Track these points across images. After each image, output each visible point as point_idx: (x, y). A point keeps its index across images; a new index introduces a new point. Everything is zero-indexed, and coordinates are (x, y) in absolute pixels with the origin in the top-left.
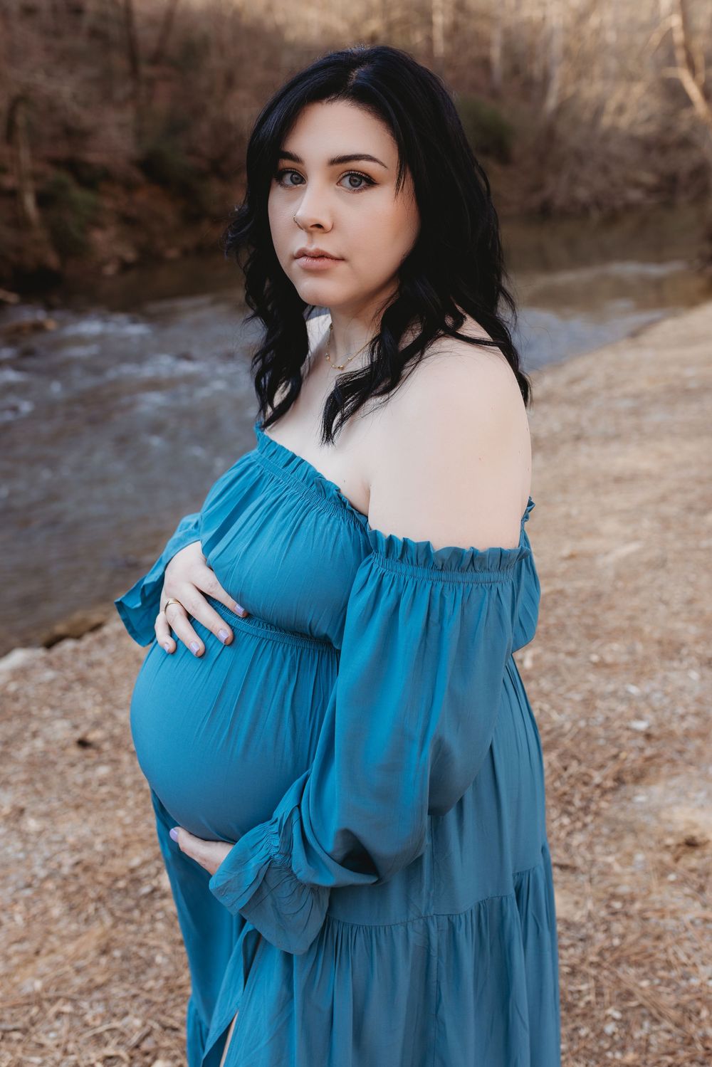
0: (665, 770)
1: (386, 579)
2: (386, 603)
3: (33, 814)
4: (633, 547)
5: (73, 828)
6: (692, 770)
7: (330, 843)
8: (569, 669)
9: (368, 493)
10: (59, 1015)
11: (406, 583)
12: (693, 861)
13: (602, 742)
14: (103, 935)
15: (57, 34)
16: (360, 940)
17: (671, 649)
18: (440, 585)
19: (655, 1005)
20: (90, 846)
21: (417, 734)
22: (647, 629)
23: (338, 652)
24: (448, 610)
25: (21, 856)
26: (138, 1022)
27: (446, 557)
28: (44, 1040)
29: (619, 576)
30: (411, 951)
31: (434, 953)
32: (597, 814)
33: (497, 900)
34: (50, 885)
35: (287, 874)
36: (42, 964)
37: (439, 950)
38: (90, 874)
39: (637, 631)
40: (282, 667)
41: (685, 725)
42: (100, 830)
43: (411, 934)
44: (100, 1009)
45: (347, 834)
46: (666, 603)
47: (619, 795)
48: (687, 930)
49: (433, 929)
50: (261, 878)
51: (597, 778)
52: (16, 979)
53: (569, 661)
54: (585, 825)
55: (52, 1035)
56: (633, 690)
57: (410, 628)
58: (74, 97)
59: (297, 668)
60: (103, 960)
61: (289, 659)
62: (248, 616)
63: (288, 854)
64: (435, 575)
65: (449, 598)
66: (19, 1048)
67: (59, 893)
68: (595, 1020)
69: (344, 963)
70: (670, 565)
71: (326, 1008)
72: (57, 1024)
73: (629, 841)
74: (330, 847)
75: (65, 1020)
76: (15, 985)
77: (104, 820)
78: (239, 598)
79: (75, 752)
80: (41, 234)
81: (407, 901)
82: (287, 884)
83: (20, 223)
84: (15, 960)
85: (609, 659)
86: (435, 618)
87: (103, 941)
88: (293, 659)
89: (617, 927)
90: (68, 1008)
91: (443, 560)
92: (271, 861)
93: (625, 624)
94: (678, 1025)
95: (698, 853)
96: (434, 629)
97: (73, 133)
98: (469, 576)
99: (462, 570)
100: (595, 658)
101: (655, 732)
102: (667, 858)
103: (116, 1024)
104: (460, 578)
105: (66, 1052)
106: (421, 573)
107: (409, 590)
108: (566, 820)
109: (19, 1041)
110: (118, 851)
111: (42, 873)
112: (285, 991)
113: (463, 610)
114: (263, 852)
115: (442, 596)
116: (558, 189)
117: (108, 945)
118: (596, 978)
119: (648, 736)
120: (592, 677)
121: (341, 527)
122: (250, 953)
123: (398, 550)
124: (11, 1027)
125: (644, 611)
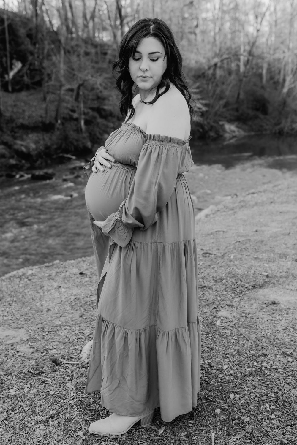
0: (271, 285)
1: (149, 145)
2: (149, 150)
3: (63, 287)
4: (280, 229)
5: (76, 291)
6: (280, 286)
7: (131, 211)
8: (246, 259)
9: (146, 126)
10: (65, 329)
11: (154, 145)
12: (273, 307)
13: (251, 277)
14: (81, 313)
15: (97, 62)
16: (139, 245)
17: (284, 256)
18: (162, 145)
19: (249, 337)
20: (80, 295)
21: (154, 182)
22: (276, 251)
23: (137, 167)
24: (163, 151)
25: (59, 296)
26: (88, 332)
27: (164, 138)
28: (60, 334)
29: (271, 237)
30: (152, 251)
31: (159, 253)
32: (244, 294)
33: (178, 243)
34: (67, 303)
35: (121, 224)
36: (62, 319)
37: (160, 253)
38: (79, 301)
39: (273, 251)
40: (123, 173)
41: (281, 274)
42: (83, 291)
43: (153, 247)
44: (78, 328)
45: (136, 209)
46: (286, 244)
47: (253, 291)
48: (265, 322)
49: (159, 246)
50: (115, 224)
51: (247, 285)
52: (54, 321)
53: (247, 257)
54: (240, 297)
55: (63, 333)
56: (266, 265)
57: (154, 156)
58: (101, 85)
59: (127, 173)
60: (80, 319)
61: (125, 171)
62: (116, 162)
63: (121, 217)
64: (161, 143)
65: (164, 149)
66: (53, 335)
67: (69, 305)
68: (228, 339)
69: (134, 252)
70: (290, 234)
71: (129, 264)
72: (65, 331)
73: (253, 301)
74: (131, 212)
75: (67, 331)
76: (53, 323)
77: (85, 289)
78: (113, 156)
79: (78, 276)
80: (85, 135)
81: (152, 237)
82: (121, 227)
83: (79, 130)
84: (54, 318)
85: (260, 257)
86: (160, 153)
87: (81, 315)
88: (126, 171)
89: (242, 320)
90: (68, 328)
91: (163, 139)
92: (117, 220)
93: (269, 249)
94: (255, 342)
95: (275, 305)
96: (160, 156)
97: (100, 99)
98: (169, 144)
99: (168, 142)
100: (255, 257)
101: (270, 275)
102: (264, 306)
103: (82, 332)
104: (167, 144)
105: (66, 337)
106: (158, 143)
107: (155, 147)
108: (233, 295)
109: (53, 333)
110: (89, 296)
111: (64, 300)
112: (119, 259)
113: (167, 152)
114: (116, 218)
115: (162, 148)
116: (286, 125)
117: (82, 315)
118: (232, 330)
119: (267, 276)
120: (253, 261)
121: (139, 136)
122: (111, 252)
123: (152, 138)
124: (51, 330)
125: (277, 246)
